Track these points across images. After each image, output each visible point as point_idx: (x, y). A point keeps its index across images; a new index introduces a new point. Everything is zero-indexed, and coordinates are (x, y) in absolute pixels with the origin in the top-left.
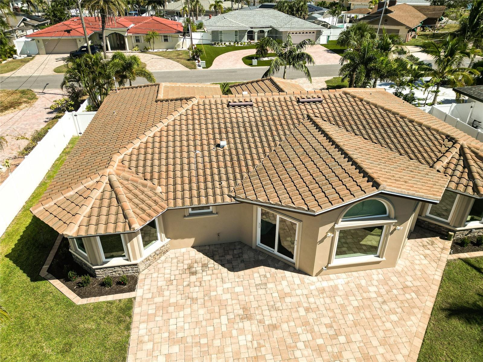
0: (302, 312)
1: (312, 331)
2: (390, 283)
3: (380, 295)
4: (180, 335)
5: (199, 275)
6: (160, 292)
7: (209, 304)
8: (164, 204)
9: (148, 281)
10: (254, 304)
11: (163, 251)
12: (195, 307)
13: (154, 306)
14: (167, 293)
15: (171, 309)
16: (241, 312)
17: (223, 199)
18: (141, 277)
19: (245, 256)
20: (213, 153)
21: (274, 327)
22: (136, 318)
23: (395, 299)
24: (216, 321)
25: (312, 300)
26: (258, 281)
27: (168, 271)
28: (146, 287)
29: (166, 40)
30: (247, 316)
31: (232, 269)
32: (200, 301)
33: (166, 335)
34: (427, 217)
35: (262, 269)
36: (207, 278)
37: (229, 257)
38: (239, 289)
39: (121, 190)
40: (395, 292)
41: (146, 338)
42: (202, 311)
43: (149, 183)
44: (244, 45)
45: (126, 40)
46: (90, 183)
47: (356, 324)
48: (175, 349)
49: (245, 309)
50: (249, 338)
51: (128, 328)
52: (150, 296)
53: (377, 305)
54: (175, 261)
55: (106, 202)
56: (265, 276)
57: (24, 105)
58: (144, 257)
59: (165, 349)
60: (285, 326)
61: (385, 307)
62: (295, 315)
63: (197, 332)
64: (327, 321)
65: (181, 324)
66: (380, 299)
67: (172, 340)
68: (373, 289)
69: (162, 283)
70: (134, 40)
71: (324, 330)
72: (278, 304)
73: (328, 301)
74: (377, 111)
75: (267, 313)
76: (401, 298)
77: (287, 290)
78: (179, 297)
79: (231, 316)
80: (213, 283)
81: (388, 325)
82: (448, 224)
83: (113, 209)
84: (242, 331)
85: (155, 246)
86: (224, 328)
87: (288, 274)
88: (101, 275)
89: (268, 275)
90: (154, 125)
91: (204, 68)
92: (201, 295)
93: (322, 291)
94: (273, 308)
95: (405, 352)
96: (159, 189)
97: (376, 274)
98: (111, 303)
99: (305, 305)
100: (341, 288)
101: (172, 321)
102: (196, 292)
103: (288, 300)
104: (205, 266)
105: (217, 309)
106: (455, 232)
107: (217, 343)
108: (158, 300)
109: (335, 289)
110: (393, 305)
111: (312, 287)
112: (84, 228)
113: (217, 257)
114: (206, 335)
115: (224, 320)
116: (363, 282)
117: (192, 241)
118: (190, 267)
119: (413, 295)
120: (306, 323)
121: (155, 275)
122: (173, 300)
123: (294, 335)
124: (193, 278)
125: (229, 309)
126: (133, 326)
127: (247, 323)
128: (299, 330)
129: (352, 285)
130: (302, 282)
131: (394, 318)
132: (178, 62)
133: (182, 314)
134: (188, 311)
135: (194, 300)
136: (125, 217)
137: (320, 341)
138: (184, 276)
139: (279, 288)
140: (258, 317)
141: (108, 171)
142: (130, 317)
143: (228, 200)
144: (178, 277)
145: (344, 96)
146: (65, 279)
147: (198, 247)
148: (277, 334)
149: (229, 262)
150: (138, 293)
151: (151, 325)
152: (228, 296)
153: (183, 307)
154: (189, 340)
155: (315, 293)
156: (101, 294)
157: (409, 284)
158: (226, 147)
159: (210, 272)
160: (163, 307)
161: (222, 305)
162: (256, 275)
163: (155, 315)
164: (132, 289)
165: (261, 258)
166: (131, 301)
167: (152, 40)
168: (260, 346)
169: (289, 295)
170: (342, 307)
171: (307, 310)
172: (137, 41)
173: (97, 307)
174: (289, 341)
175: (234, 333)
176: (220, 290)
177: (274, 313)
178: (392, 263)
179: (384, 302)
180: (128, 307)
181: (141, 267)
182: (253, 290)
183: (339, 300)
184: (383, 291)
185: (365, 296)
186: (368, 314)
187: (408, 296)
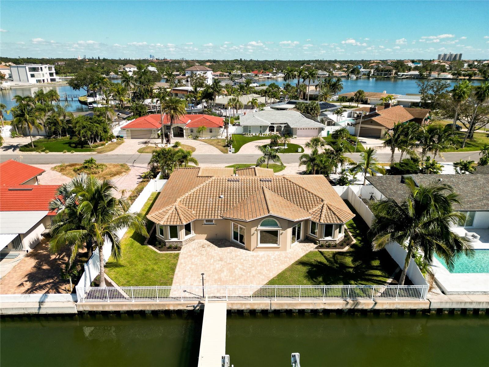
0: (242, 261)
1: (243, 266)
3: (275, 258)
4: (195, 263)
5: (206, 248)
6: (190, 252)
7: (207, 256)
8: (195, 218)
9: (186, 248)
10: (225, 257)
11: (192, 240)
13: (187, 255)
14: (192, 252)
15: (193, 257)
17: (217, 217)
18: (183, 247)
20: (217, 200)
22: (180, 258)
23: (280, 260)
24: (209, 261)
25: (247, 258)
26: (229, 252)
27: (194, 246)
28: (185, 250)
29: (211, 132)
30: (221, 260)
31: (219, 247)
32: (205, 255)
33: (191, 263)
34: (310, 234)
35: (232, 248)
36: (209, 249)
38: (220, 253)
39: (179, 211)
40: (281, 258)
41: (183, 263)
42: (204, 258)
43: (190, 210)
44: (266, 136)
45: (184, 131)
46: (168, 208)
47: (261, 265)
48: (193, 266)
49: (220, 258)
50: (220, 265)
51: (177, 260)
52: (186, 252)
53: (272, 261)
54: (197, 243)
55: (174, 215)
57: (124, 173)
58: (185, 239)
59: (190, 266)
60: (234, 264)
61: (275, 262)
62: (239, 261)
63: (202, 263)
64: (250, 263)
65: (196, 260)
66: (274, 260)
68: (273, 257)
69: (191, 249)
70: (189, 131)
71: (248, 265)
72: (234, 258)
73: (254, 258)
74: (295, 187)
75: (229, 260)
76: (282, 260)
77: (239, 254)
78: (197, 254)
79: (215, 260)
80: (211, 251)
81: (273, 266)
82: (317, 237)
83: (176, 217)
84: (218, 264)
85: (189, 236)
86: (211, 262)
87: (241, 250)
88: (168, 245)
89: (233, 250)
90: (194, 187)
91: (233, 153)
92: (205, 253)
93: (253, 256)
95: (274, 272)
96: (193, 212)
97: (277, 253)
98: (171, 253)
99: (244, 259)
100: (260, 255)
101: (193, 260)
102: (203, 252)
103: (238, 257)
104: (208, 245)
105: (210, 258)
106: (319, 241)
107: (208, 266)
108: (189, 254)
109: (258, 256)
110: (278, 261)
111: (249, 254)
112: (165, 223)
113: (214, 243)
114: (204, 264)
115: (212, 260)
117: (205, 236)
118: (203, 246)
119: (288, 259)
120: (242, 264)
121: (188, 247)
122: (194, 254)
123: (236, 266)
124: (203, 249)
125: (215, 258)
126: (179, 260)
127: (220, 262)
128: (239, 265)
131: (276, 265)
132: (217, 147)
133: (197, 258)
134: (199, 257)
135: (202, 255)
136: (180, 220)
137: (245, 268)
138: (200, 248)
139: (236, 253)
140: (225, 261)
141: (176, 204)
142: (178, 257)
143: (219, 218)
144: (198, 248)
145: (283, 179)
146: (154, 245)
147: (208, 239)
148: (230, 265)
149: (219, 245)
150: (181, 251)
151: (185, 260)
152: (216, 254)
153: (197, 256)
154: (199, 264)
156: (167, 251)
157: (289, 256)
158: (223, 198)
159: (211, 247)
160: (190, 256)
161: (213, 257)
162: (229, 250)
163: (187, 257)
164: (179, 250)
166: (178, 253)
167: (201, 132)
168: (223, 268)
170: (258, 260)
172: (192, 131)
173: (166, 254)
174: (234, 267)
175: (215, 264)
176: (213, 253)
177: (231, 260)
178: (285, 249)
180: (178, 255)
181: (184, 243)
182: (226, 254)
183: (258, 258)
184: (277, 257)
185: (269, 258)
186: (267, 263)
187: (286, 259)
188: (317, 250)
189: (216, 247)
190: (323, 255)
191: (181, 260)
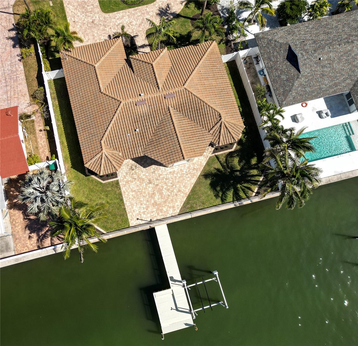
1: (167, 185)
2: (190, 168)
3: (186, 172)
4: (134, 190)
5: (135, 170)
6: (125, 177)
7: (139, 180)
9: (120, 174)
10: (152, 179)
12: (136, 181)
13: (124, 182)
14: (127, 177)
15: (130, 182)
16: (148, 182)
18: (118, 172)
19: (148, 162)
20: (134, 134)
21: (157, 185)
22: (121, 186)
23: (190, 173)
24: (142, 185)
25: (167, 176)
26: (152, 171)
27: (125, 170)
28: (120, 176)
30: (150, 182)
31: (144, 167)
32: (137, 179)
33: (130, 190)
35: (153, 166)
36: (137, 171)
37: (143, 162)
38: (147, 174)
39: (109, 157)
40: (191, 171)
41: (126, 191)
42: (138, 182)
47: (178, 182)
48: (134, 193)
49: (149, 180)
50: (151, 188)
52: (122, 179)
53: (185, 176)
54: (126, 165)
55: (107, 162)
56: (154, 169)
59: (131, 193)
60: (160, 185)
61: (187, 176)
62: (163, 181)
63: (138, 188)
64: (171, 182)
65: (133, 186)
66: (186, 174)
67: (132, 191)
68: (185, 170)
69: (125, 174)
71: (170, 184)
72: (158, 178)
73: (172, 176)
75: (155, 181)
76: (192, 173)
77: (161, 173)
78: (131, 178)
79: (146, 183)
80: (139, 173)
81: (186, 181)
83: (110, 165)
84: (149, 187)
86: (145, 187)
87: (161, 167)
92: (137, 177)
95: (189, 188)
98: (112, 182)
99: (166, 178)
100: (176, 171)
101: (131, 186)
102: (135, 176)
103: (161, 176)
104: (136, 166)
105: (142, 181)
107: (143, 191)
108: (125, 180)
109: (174, 171)
110: (189, 175)
111: (168, 172)
112: (104, 172)
113: (139, 162)
114: (140, 189)
115: (144, 184)
116: (182, 168)
118: (131, 167)
119: (196, 171)
120: (165, 183)
121: (121, 171)
122: (129, 180)
124: (133, 172)
125: (145, 181)
126: (121, 188)
127: (150, 185)
128: (164, 185)
129: (179, 170)
130: (165, 170)
131: (188, 179)
133: (133, 184)
135: (135, 179)
137: (169, 188)
139: (159, 173)
140: (153, 183)
142: (119, 186)
143: (142, 155)
144: (129, 171)
145: (184, 90)
147: (133, 159)
148: (158, 187)
149: (143, 164)
150: (119, 178)
151: (126, 187)
152: (144, 177)
153: (132, 182)
154: (136, 191)
155: (169, 173)
156: (108, 179)
157: (195, 167)
158: (139, 132)
159: (138, 169)
160: (127, 182)
161: (143, 180)
162: (152, 169)
163: (126, 185)
164: (116, 177)
165: (153, 162)
166: (118, 181)
168: (154, 190)
170: (176, 177)
171: (166, 179)
173: (109, 183)
174: (161, 188)
175: (147, 188)
176: (142, 175)
177: (157, 181)
180: (117, 183)
182: (151, 174)
183: (175, 175)
185: (182, 173)
186: (182, 179)
187: (194, 172)
188: (214, 155)
189: (142, 168)
190: (218, 160)
191: (123, 189)
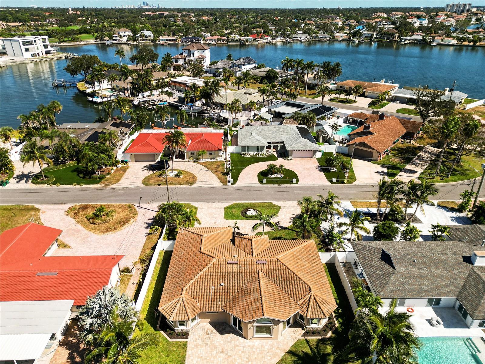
0: (240, 352)
1: (241, 359)
2: (273, 346)
3: (268, 349)
4: (201, 356)
5: (209, 335)
6: (196, 340)
7: (211, 346)
8: (199, 309)
9: (192, 335)
10: (226, 348)
11: (198, 324)
12: (207, 346)
13: (193, 345)
14: (198, 341)
15: (199, 347)
16: (221, 350)
17: (219, 310)
18: (190, 333)
19: (227, 329)
21: (230, 356)
22: (188, 348)
23: (272, 352)
24: (213, 352)
25: (245, 349)
26: (229, 340)
27: (199, 332)
28: (192, 338)
29: (211, 154)
30: (222, 352)
31: (221, 334)
32: (209, 345)
33: (197, 355)
34: (298, 320)
35: (231, 335)
36: (212, 337)
37: (221, 329)
38: (222, 342)
39: (186, 303)
40: (273, 349)
41: (191, 355)
42: (209, 349)
43: (194, 301)
44: (263, 156)
45: (185, 154)
46: (176, 300)
47: (256, 358)
48: (199, 360)
50: (222, 359)
51: (186, 351)
52: (192, 341)
53: (265, 353)
54: (202, 328)
55: (181, 308)
56: (232, 338)
58: (192, 326)
59: (196, 359)
60: (233, 357)
61: (268, 354)
62: (238, 353)
63: (206, 355)
64: (247, 356)
65: (202, 352)
66: (267, 351)
67: (199, 357)
68: (266, 347)
69: (197, 337)
70: (190, 154)
71: (245, 359)
72: (234, 349)
73: (250, 349)
75: (229, 351)
76: (274, 351)
77: (238, 344)
78: (202, 343)
79: (218, 351)
80: (214, 339)
81: (266, 360)
82: (304, 324)
84: (220, 357)
85: (196, 322)
86: (215, 355)
87: (240, 338)
88: (177, 331)
91: (232, 184)
92: (209, 343)
93: (249, 346)
94: (232, 350)
96: (198, 304)
97: (270, 342)
98: (180, 342)
99: (242, 350)
100: (256, 345)
101: (199, 351)
102: (208, 341)
103: (237, 348)
104: (212, 331)
105: (213, 348)
106: (306, 328)
107: (212, 359)
108: (195, 343)
109: (254, 345)
110: (270, 353)
111: (247, 344)
112: (175, 318)
113: (217, 329)
114: (209, 357)
115: (215, 352)
116: (264, 344)
117: (209, 320)
118: (207, 332)
119: (279, 351)
120: (240, 356)
121: (195, 333)
122: (200, 344)
123: (235, 360)
124: (207, 336)
125: (217, 349)
126: (187, 351)
127: (222, 354)
128: (238, 358)
129: (260, 345)
130: (244, 341)
131: (269, 358)
132: (217, 175)
133: (202, 349)
134: (204, 348)
135: (207, 344)
136: (187, 315)
138: (204, 335)
139: (235, 343)
140: (226, 353)
141: (182, 296)
142: (186, 348)
143: (221, 310)
144: (202, 335)
146: (166, 332)
147: (211, 323)
148: (231, 359)
149: (220, 331)
150: (189, 339)
151: (193, 351)
152: (217, 344)
153: (203, 346)
154: (204, 357)
155: (247, 346)
156: (177, 338)
157: (280, 347)
158: (224, 286)
159: (213, 334)
160: (197, 346)
161: (215, 347)
162: (229, 337)
163: (194, 348)
164: (187, 338)
165: (232, 331)
166: (186, 342)
169: (238, 346)
170: (254, 352)
171: (242, 352)
172: (192, 154)
173: (176, 343)
175: (218, 357)
176: (215, 342)
177: (231, 352)
178: (277, 338)
179: (268, 352)
180: (185, 344)
181: (190, 330)
182: (227, 343)
183: (254, 350)
184: (269, 348)
185: (263, 349)
186: (261, 356)
187: (277, 351)
188: (303, 338)
189: (218, 334)
190: (308, 344)
191: (189, 352)
